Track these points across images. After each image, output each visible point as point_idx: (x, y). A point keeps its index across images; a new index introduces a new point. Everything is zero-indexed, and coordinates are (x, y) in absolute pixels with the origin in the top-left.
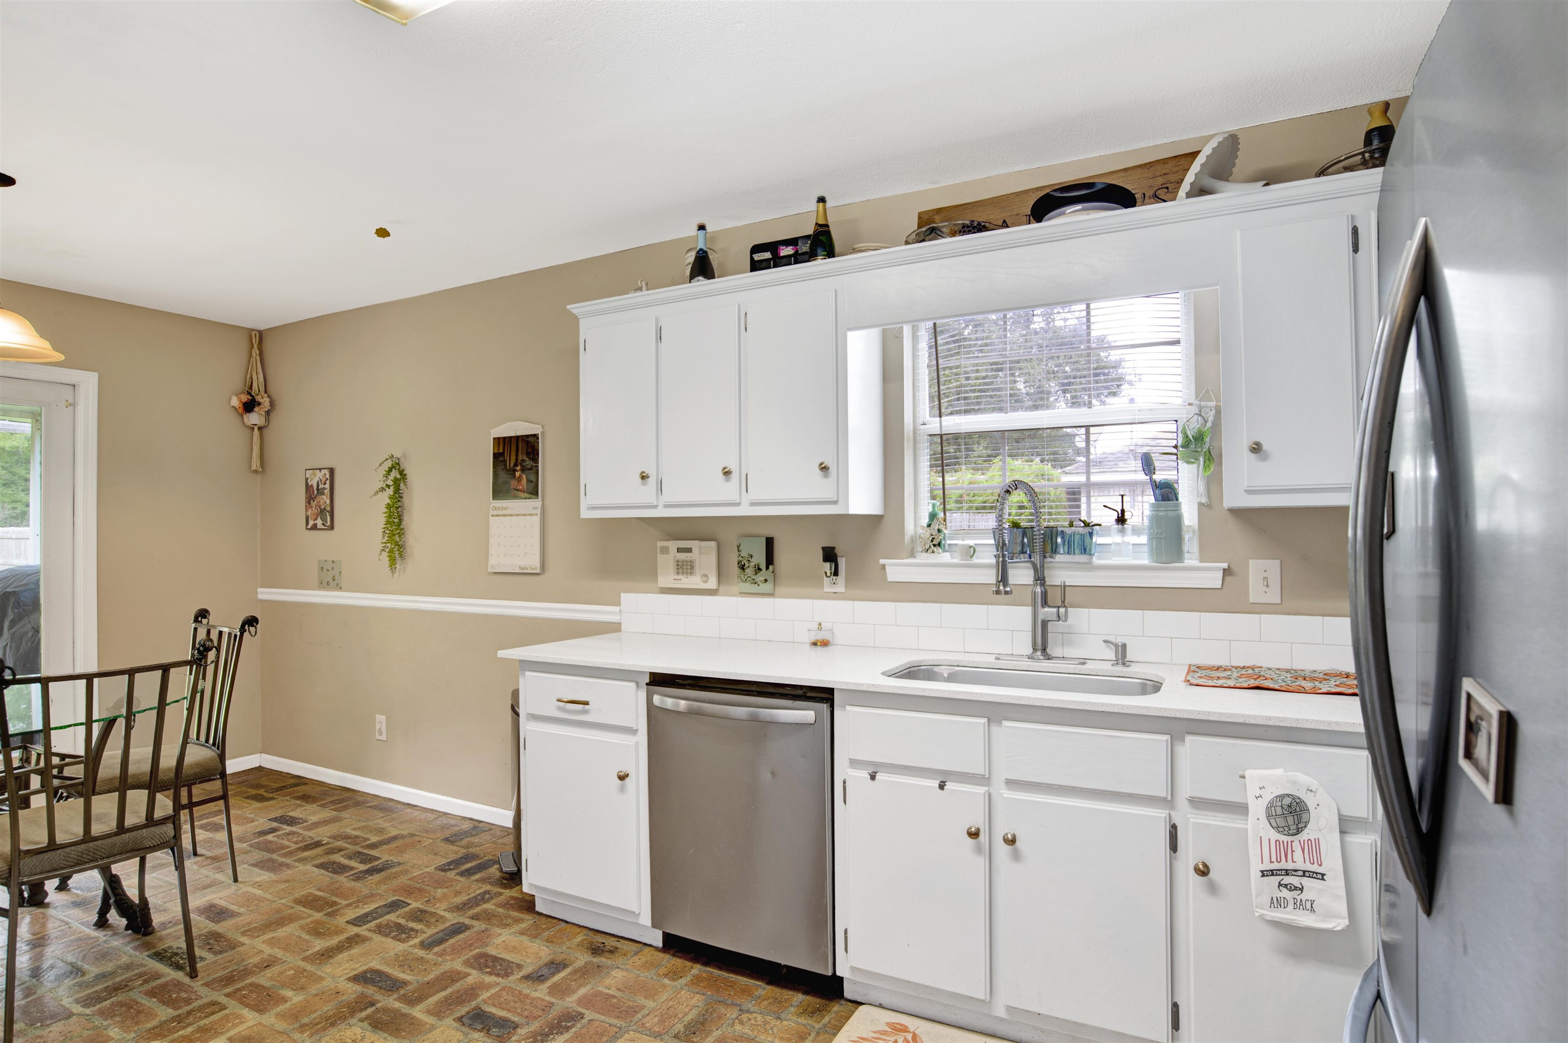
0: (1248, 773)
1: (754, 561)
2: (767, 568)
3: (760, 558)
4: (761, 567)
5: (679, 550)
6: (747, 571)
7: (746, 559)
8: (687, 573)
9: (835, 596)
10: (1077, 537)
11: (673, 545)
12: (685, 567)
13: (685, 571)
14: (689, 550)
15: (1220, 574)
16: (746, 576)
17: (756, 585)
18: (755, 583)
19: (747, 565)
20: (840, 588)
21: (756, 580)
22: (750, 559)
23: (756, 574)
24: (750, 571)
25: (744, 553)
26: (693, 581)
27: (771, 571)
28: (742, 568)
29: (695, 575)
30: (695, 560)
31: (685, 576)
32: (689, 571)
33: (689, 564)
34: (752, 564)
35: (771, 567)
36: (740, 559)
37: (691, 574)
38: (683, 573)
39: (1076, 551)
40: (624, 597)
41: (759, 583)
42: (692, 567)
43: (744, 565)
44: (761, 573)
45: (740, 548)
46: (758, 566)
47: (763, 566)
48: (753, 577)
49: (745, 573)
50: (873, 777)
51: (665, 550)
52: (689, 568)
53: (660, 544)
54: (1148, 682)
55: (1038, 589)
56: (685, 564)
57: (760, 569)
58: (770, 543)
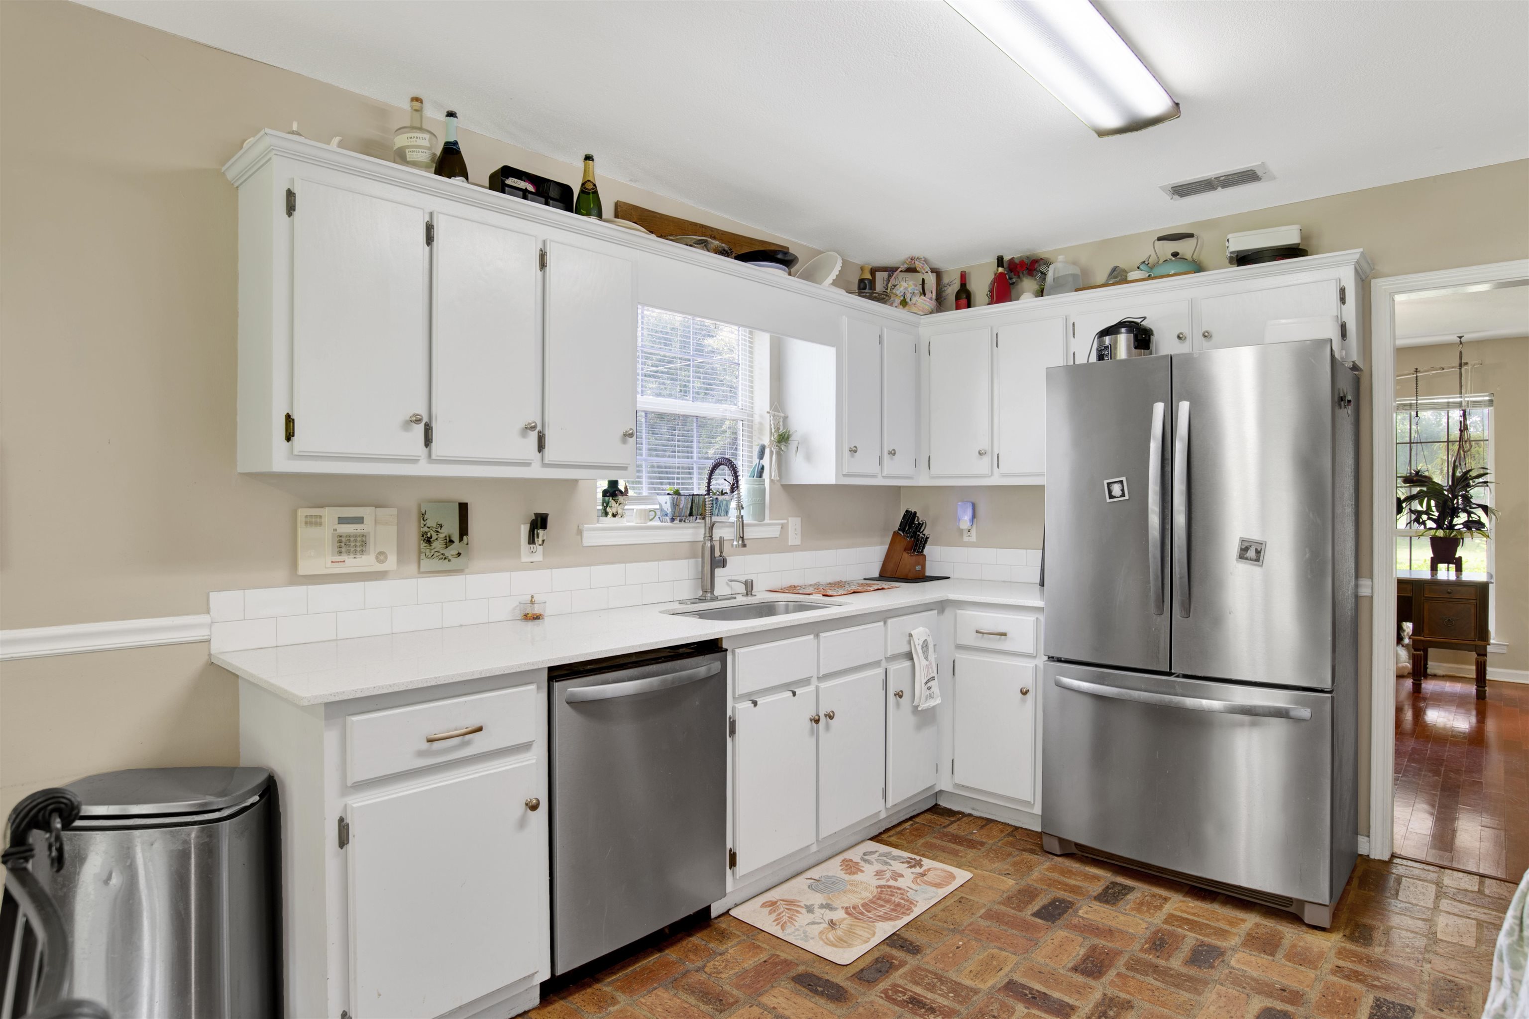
0: (912, 633)
1: (444, 532)
2: (461, 539)
3: (452, 527)
4: (453, 539)
5: (342, 520)
6: (435, 544)
7: (434, 529)
8: (356, 551)
9: (533, 566)
11: (330, 515)
12: (352, 544)
13: (352, 549)
14: (360, 520)
15: (779, 528)
16: (433, 551)
17: (447, 560)
18: (445, 559)
19: (434, 537)
20: (538, 557)
21: (446, 555)
22: (439, 530)
23: (447, 547)
24: (437, 545)
25: (431, 523)
26: (365, 562)
27: (466, 543)
28: (429, 541)
29: (369, 554)
30: (369, 533)
31: (352, 556)
32: (358, 549)
33: (359, 539)
34: (442, 536)
35: (465, 537)
36: (426, 529)
37: (362, 552)
38: (348, 552)
39: (722, 514)
40: (216, 598)
41: (450, 558)
42: (364, 543)
43: (431, 537)
44: (453, 546)
45: (426, 517)
46: (450, 537)
47: (456, 538)
48: (442, 552)
49: (432, 547)
50: (755, 703)
51: (314, 522)
52: (358, 544)
53: (302, 513)
55: (708, 544)
56: (352, 539)
57: (451, 541)
58: (463, 508)
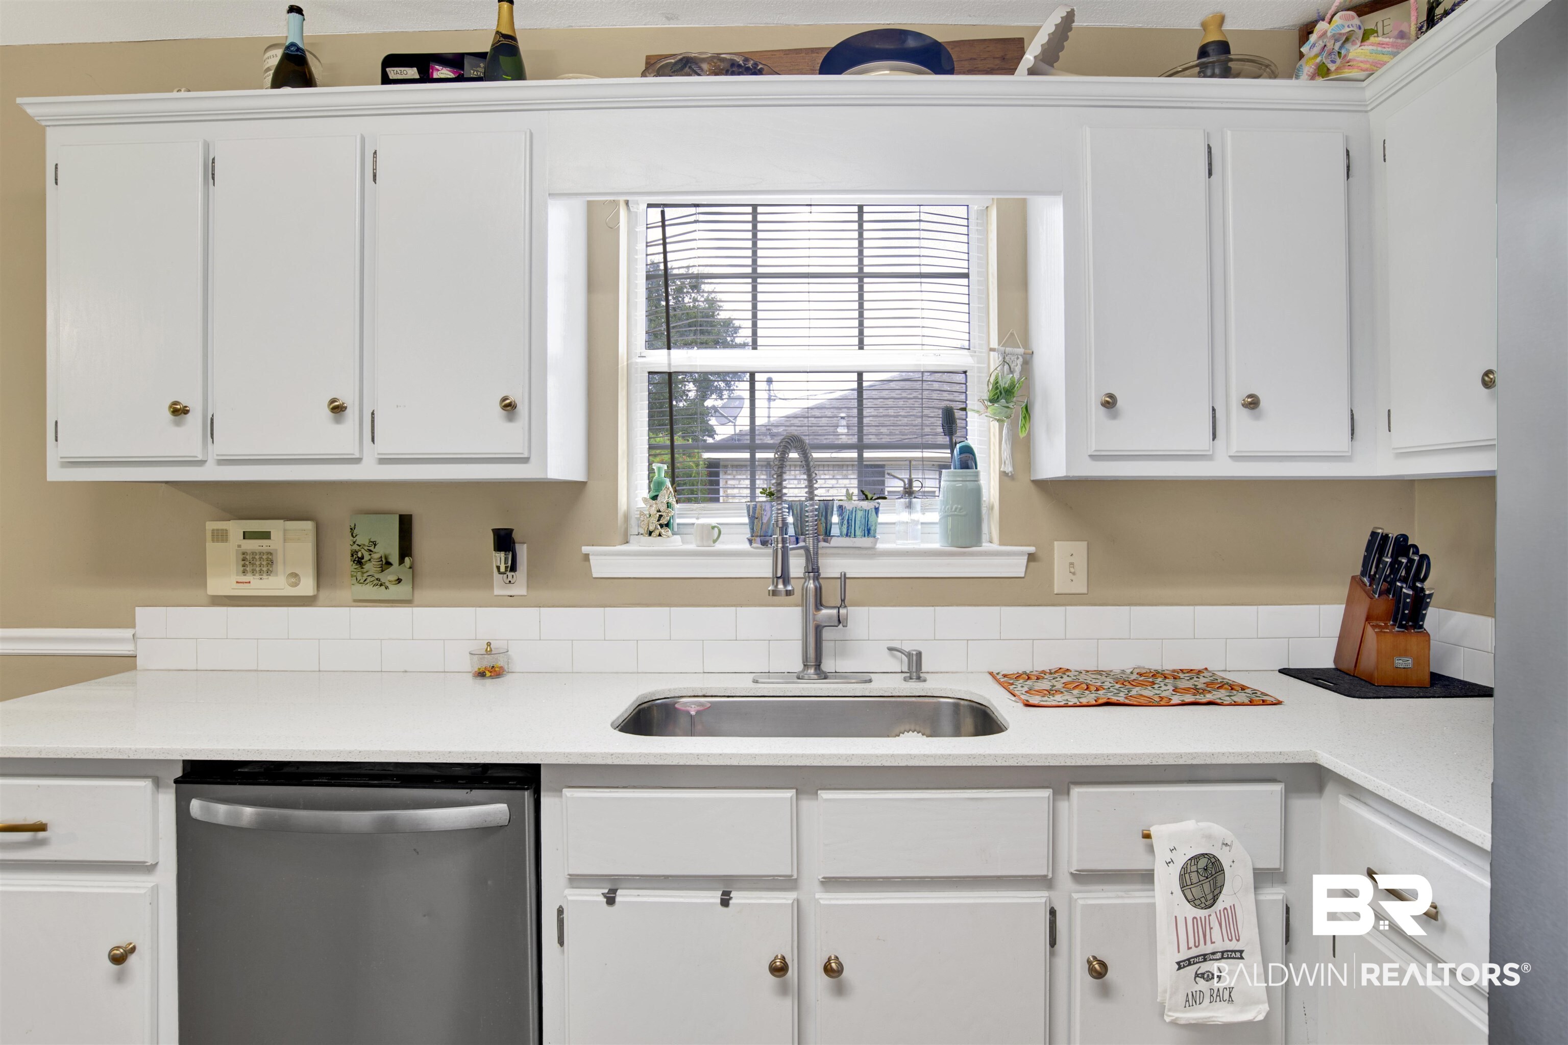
0: (1154, 831)
1: (379, 551)
2: (401, 561)
3: (390, 545)
4: (390, 561)
5: (246, 535)
6: (367, 567)
7: (366, 548)
8: (261, 571)
9: (511, 601)
10: (860, 514)
11: (236, 528)
12: (258, 563)
13: (258, 569)
14: (266, 535)
15: (1024, 560)
16: (365, 575)
17: (383, 587)
18: (381, 585)
19: (367, 557)
20: (519, 588)
21: (383, 580)
22: (372, 548)
23: (382, 571)
24: (371, 567)
25: (362, 539)
26: (275, 585)
27: (408, 566)
28: (359, 562)
29: (277, 575)
30: (276, 550)
31: (257, 576)
32: (265, 569)
33: (264, 557)
34: (376, 556)
35: (407, 559)
36: (355, 547)
37: (269, 573)
38: (253, 572)
39: (858, 533)
40: (141, 613)
41: (387, 584)
42: (271, 562)
43: (363, 558)
44: (391, 569)
45: (355, 532)
46: (386, 558)
47: (394, 558)
48: (377, 576)
49: (365, 570)
50: (611, 901)
51: (221, 536)
52: (264, 563)
53: (211, 526)
54: (962, 702)
55: (811, 585)
56: (257, 557)
57: (389, 564)
58: (406, 524)
